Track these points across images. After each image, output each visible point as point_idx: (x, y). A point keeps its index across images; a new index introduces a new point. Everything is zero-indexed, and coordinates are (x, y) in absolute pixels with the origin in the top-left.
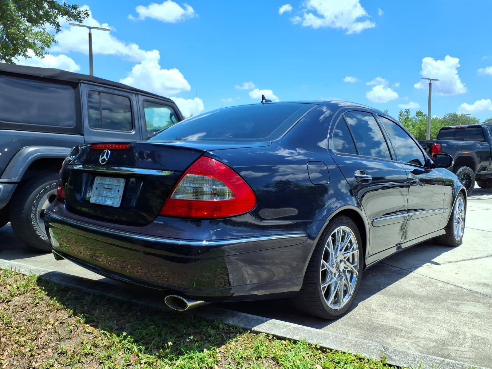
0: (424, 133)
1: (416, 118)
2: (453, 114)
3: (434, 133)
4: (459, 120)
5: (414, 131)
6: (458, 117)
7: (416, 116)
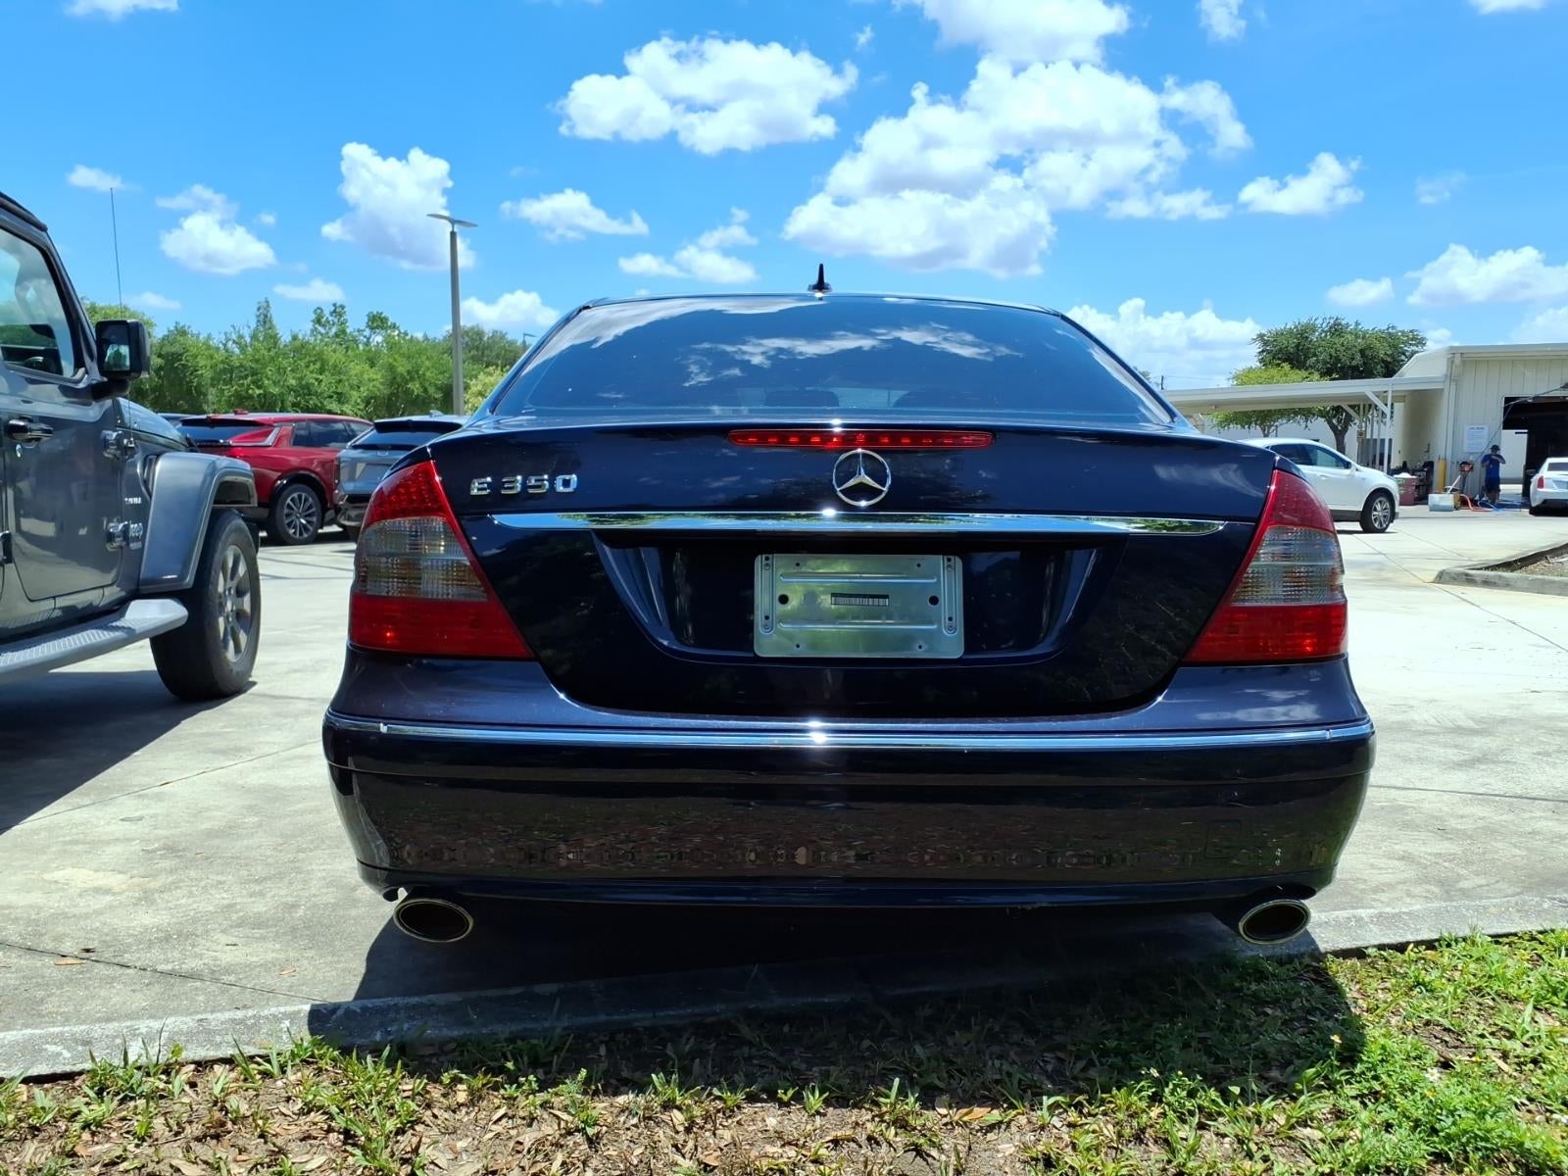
0: (406, 383)
1: (367, 332)
2: (472, 328)
3: (436, 385)
4: (489, 347)
5: (375, 377)
6: (485, 339)
7: (368, 326)
